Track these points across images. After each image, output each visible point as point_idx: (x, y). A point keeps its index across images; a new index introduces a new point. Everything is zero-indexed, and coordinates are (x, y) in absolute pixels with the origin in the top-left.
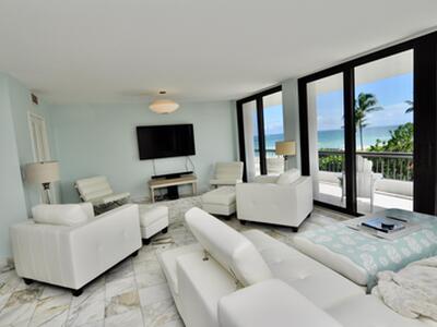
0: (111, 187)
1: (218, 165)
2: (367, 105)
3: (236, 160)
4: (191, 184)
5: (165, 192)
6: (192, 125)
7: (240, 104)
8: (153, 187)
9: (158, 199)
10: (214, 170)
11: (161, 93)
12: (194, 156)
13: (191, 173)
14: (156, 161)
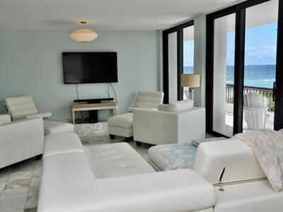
1: (140, 94)
3: (159, 90)
4: (112, 110)
5: (86, 116)
6: (116, 53)
7: (166, 33)
8: (74, 110)
9: (78, 121)
10: (136, 98)
11: (82, 22)
12: (116, 83)
13: (113, 99)
14: (79, 86)
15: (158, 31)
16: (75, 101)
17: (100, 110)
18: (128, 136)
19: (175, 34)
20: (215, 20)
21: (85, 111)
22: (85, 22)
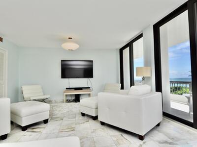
4: (90, 94)
5: (73, 98)
7: (121, 50)
8: (65, 94)
11: (69, 38)
12: (92, 78)
13: (90, 88)
14: (70, 79)
15: (117, 49)
16: (67, 89)
18: (94, 115)
19: (128, 49)
20: (160, 28)
21: (73, 95)
22: (71, 38)
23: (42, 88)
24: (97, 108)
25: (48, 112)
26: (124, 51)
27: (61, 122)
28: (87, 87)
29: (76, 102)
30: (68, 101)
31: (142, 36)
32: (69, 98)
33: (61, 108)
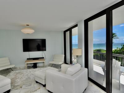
0: (10, 62)
2: (114, 37)
4: (44, 62)
5: (32, 65)
6: (45, 39)
8: (26, 63)
11: (27, 25)
12: (45, 51)
13: (44, 58)
14: (30, 52)
15: (62, 31)
16: (27, 59)
17: (38, 63)
18: (44, 84)
19: (69, 32)
20: (89, 22)
21: (32, 63)
22: (28, 25)
23: (9, 59)
24: (45, 79)
25: (10, 84)
26: (66, 33)
27: (20, 90)
28: (42, 57)
29: (34, 68)
30: (29, 67)
31: (77, 26)
32: (30, 65)
33: (22, 75)
